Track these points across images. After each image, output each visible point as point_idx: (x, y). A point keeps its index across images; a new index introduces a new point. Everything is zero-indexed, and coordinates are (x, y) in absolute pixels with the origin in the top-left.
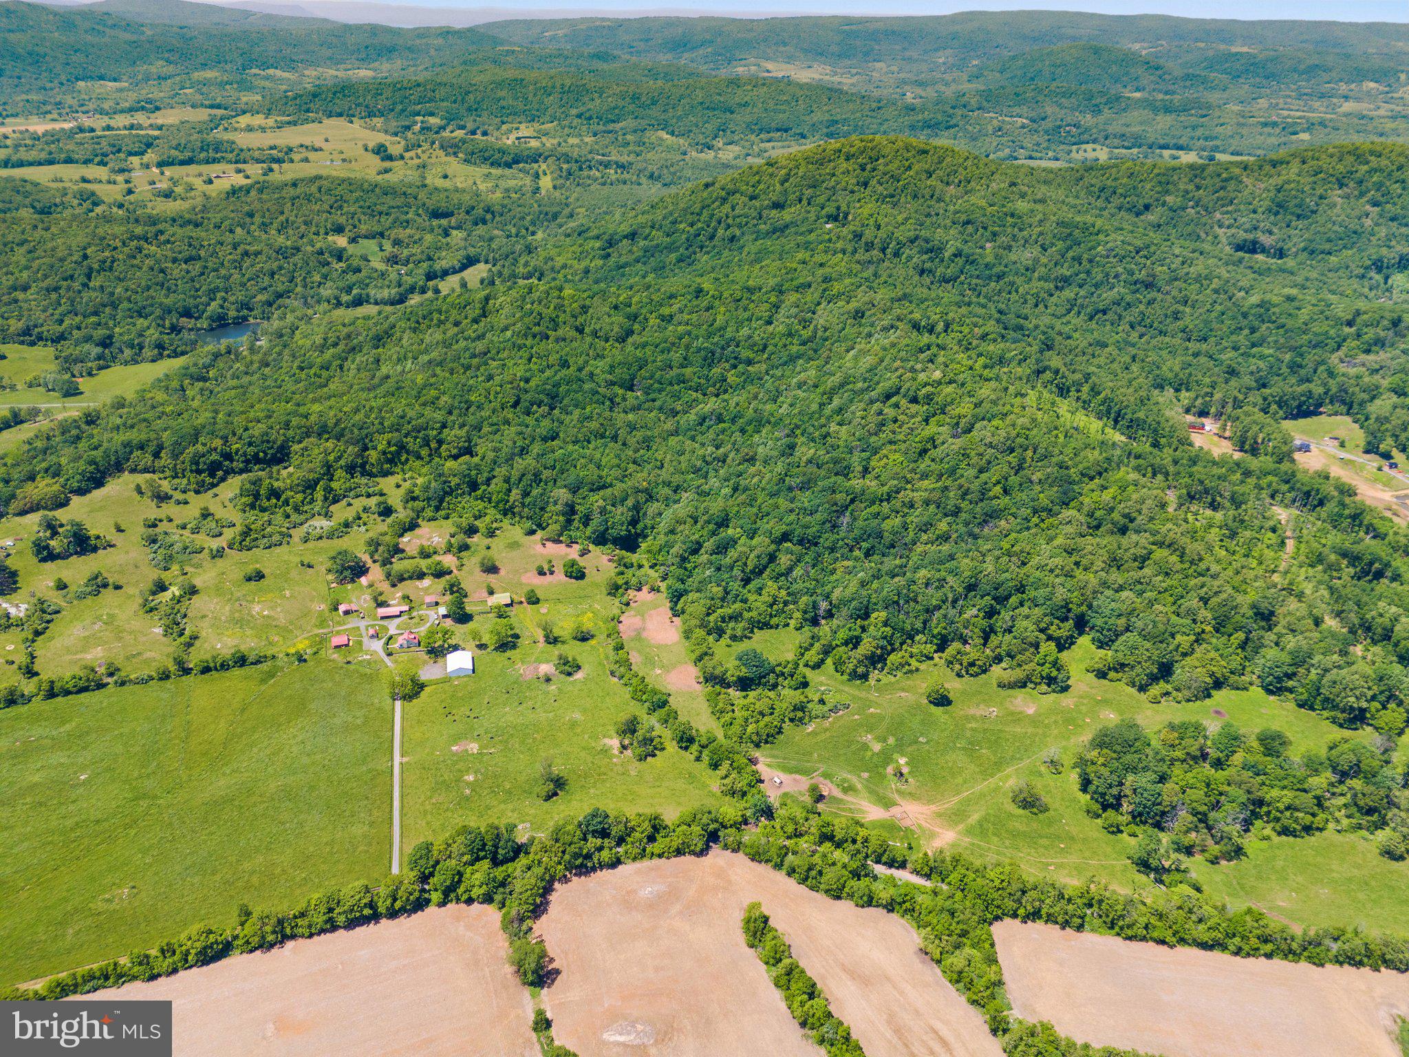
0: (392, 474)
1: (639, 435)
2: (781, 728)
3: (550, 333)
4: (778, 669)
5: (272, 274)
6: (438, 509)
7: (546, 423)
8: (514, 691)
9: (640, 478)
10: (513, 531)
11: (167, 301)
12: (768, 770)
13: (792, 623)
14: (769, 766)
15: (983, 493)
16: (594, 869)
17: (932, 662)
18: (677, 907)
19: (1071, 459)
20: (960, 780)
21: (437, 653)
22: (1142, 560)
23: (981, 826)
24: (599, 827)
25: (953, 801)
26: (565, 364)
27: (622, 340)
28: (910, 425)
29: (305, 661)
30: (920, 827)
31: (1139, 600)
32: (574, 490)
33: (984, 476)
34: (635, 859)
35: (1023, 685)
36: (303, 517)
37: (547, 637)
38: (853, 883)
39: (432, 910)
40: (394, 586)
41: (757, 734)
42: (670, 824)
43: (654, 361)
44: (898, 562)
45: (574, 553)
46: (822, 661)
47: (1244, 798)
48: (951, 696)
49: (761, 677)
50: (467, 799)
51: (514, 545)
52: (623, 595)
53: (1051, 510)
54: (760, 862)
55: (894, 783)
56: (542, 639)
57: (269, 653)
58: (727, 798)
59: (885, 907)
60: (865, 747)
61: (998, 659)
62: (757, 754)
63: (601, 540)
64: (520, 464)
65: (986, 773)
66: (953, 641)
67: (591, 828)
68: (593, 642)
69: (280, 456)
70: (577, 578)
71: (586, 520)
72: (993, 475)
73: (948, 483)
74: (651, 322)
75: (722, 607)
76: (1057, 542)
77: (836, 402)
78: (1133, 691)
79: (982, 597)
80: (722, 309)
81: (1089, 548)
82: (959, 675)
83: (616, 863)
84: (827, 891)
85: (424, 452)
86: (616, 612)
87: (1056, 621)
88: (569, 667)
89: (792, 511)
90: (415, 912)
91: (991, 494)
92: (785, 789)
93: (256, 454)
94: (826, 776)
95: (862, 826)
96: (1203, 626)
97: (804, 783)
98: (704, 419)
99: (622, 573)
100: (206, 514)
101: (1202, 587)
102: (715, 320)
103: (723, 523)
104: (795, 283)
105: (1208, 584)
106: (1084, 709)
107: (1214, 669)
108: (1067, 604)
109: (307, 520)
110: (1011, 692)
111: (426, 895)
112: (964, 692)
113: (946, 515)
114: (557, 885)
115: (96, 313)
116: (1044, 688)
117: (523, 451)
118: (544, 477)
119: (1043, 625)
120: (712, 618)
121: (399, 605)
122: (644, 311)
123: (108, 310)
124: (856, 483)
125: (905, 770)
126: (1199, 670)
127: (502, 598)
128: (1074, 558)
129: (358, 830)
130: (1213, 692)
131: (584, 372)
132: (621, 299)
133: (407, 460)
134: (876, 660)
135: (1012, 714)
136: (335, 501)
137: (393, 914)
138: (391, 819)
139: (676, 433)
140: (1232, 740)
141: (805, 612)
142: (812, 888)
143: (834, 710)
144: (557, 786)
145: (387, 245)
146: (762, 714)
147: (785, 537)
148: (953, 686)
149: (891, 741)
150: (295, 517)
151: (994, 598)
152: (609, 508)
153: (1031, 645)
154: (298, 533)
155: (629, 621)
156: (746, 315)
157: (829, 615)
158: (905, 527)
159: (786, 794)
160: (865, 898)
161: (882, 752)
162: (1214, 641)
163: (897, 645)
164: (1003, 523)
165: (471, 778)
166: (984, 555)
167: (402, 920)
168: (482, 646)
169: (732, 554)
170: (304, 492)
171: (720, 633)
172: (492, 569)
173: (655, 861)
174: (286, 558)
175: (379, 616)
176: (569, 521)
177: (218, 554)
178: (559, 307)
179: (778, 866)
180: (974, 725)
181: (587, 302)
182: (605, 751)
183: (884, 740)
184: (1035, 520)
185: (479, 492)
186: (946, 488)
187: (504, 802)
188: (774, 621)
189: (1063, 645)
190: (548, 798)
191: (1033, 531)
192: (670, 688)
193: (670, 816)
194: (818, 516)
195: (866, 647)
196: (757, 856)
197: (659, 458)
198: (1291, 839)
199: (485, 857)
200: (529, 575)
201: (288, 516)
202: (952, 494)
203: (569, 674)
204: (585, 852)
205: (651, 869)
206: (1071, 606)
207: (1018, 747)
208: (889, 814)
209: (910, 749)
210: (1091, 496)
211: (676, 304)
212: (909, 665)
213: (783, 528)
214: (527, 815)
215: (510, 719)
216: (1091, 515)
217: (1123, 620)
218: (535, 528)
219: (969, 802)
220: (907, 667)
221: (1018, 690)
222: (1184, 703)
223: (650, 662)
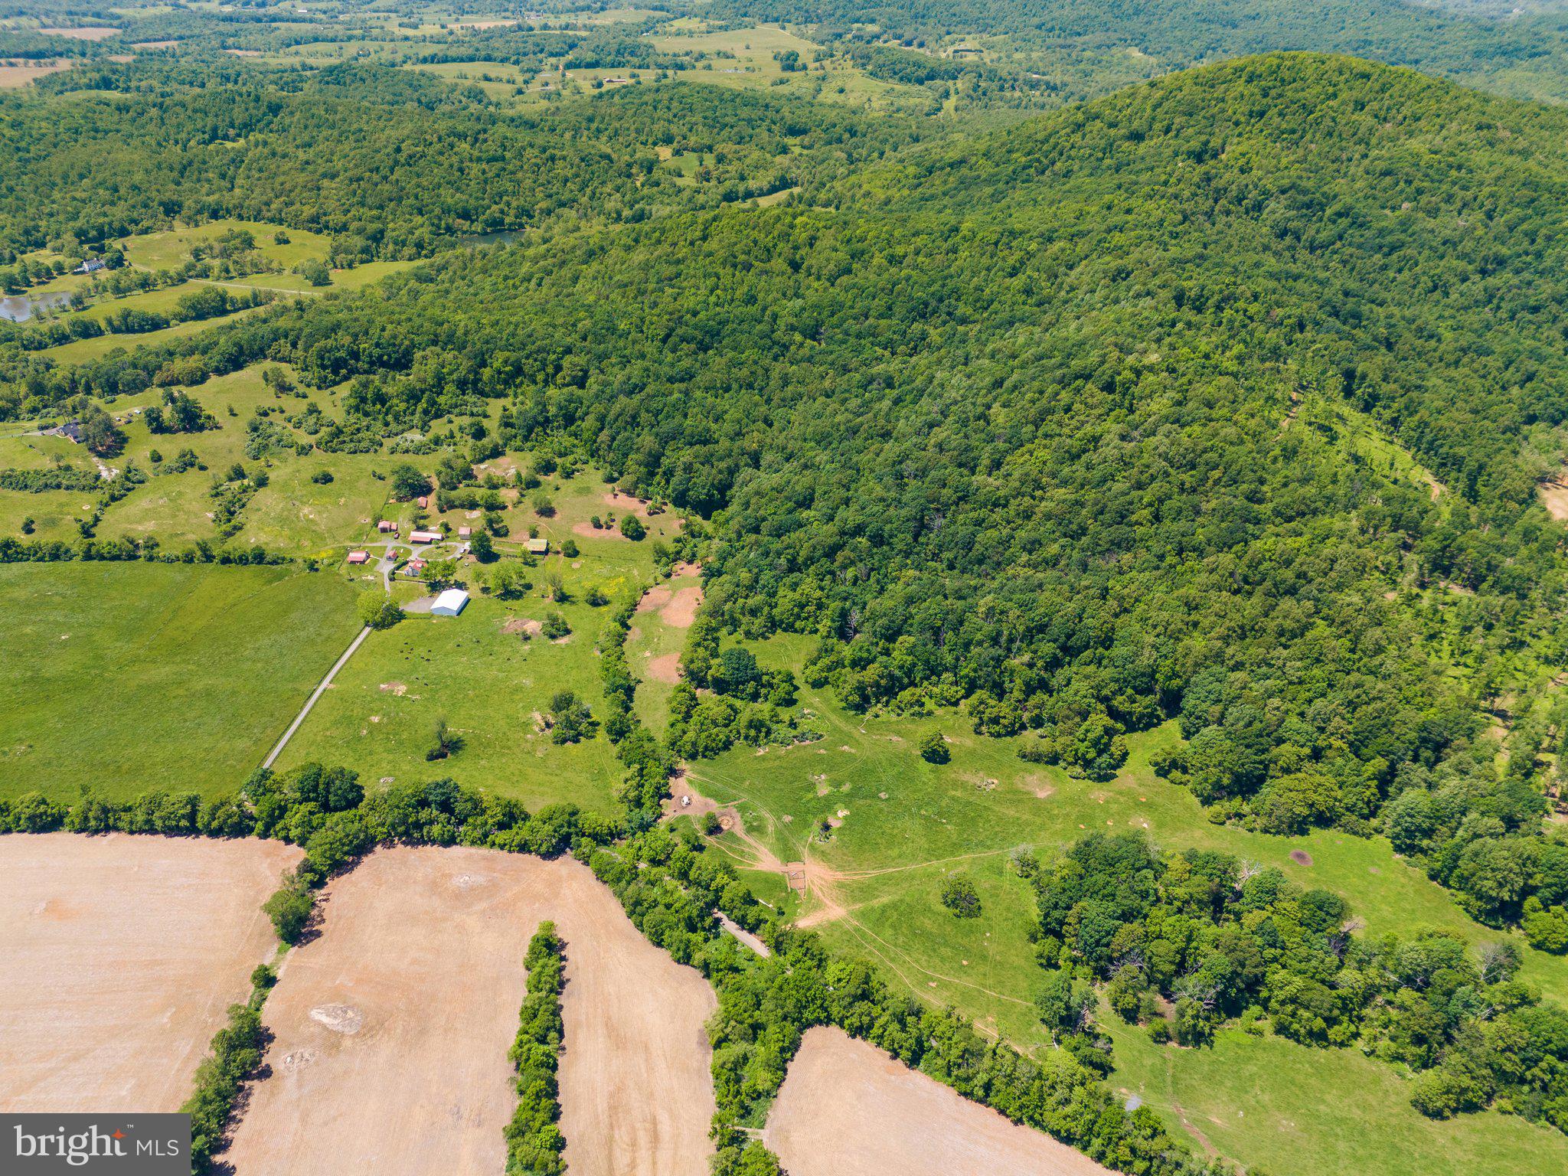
0: (506, 396)
3: (756, 264)
4: (765, 678)
5: (566, 181)
6: (526, 438)
7: (686, 363)
8: (485, 643)
10: (592, 476)
11: (449, 200)
12: (687, 786)
14: (690, 782)
15: (1124, 515)
16: (422, 842)
17: (954, 709)
18: (484, 905)
20: (894, 852)
21: (436, 587)
22: (1287, 636)
23: (883, 912)
24: (443, 798)
25: (870, 875)
26: (751, 300)
28: (1082, 418)
29: (317, 570)
30: (810, 893)
32: (668, 439)
34: (473, 843)
35: (1054, 760)
36: (401, 428)
37: (558, 593)
38: (679, 932)
39: (252, 839)
40: (442, 511)
41: (694, 744)
42: (531, 816)
43: (852, 307)
45: (642, 510)
46: (827, 681)
48: (952, 752)
49: (738, 683)
50: (360, 739)
51: (585, 491)
52: (667, 565)
53: (1202, 551)
55: (812, 835)
56: (552, 594)
57: (288, 556)
59: (701, 969)
60: (811, 787)
61: (1038, 722)
62: (683, 764)
63: (680, 501)
64: (623, 403)
65: (933, 853)
66: (981, 688)
68: (603, 609)
69: (403, 363)
70: (633, 538)
71: (669, 474)
74: (875, 261)
75: (745, 596)
78: (1197, 801)
80: (966, 253)
82: (978, 732)
83: (449, 841)
84: (651, 935)
85: (540, 377)
86: (651, 581)
87: (1130, 691)
88: (558, 630)
89: (883, 500)
90: (236, 837)
91: (1134, 518)
92: (686, 812)
93: (381, 356)
94: (742, 808)
95: (729, 872)
96: (1332, 740)
97: (715, 807)
98: (870, 383)
99: (683, 540)
100: (313, 410)
101: (1356, 686)
102: (950, 266)
103: (805, 502)
104: (1075, 229)
105: (1368, 685)
106: (1114, 807)
107: (1315, 797)
108: (1154, 672)
109: (403, 431)
110: (1031, 765)
111: (251, 823)
112: (972, 753)
113: (1065, 535)
114: (379, 848)
115: (381, 207)
116: (1078, 769)
117: (635, 389)
118: (642, 421)
119: (1105, 692)
120: (728, 607)
121: (436, 532)
123: (392, 204)
124: (977, 479)
125: (835, 824)
126: (1295, 795)
127: (539, 544)
129: (241, 744)
130: (1312, 829)
131: (767, 313)
133: (522, 383)
134: (889, 688)
135: (1016, 792)
136: (438, 415)
137: (214, 834)
138: (278, 741)
139: (831, 393)
140: (1269, 893)
141: (833, 621)
142: (636, 924)
143: (802, 737)
144: (448, 748)
145: (709, 160)
146: (715, 723)
147: (859, 530)
148: (963, 742)
149: (846, 788)
150: (394, 427)
151: (1064, 647)
152: (698, 465)
153: (1078, 712)
154: (389, 443)
155: (658, 594)
158: (1009, 541)
159: (682, 818)
160: (681, 953)
161: (826, 798)
162: (1339, 761)
163: (917, 679)
164: (1129, 555)
165: (375, 719)
167: (221, 843)
168: (485, 590)
169: (791, 538)
170: (407, 401)
171: (736, 626)
172: (547, 512)
173: (495, 852)
174: (364, 465)
175: (411, 539)
176: (652, 474)
177: (304, 451)
178: (785, 236)
179: (617, 893)
180: (958, 794)
182: (526, 726)
183: (837, 784)
185: (573, 428)
187: (389, 751)
189: (1134, 724)
190: (433, 757)
192: (646, 676)
193: (536, 805)
194: (906, 512)
195: (871, 673)
196: (601, 875)
198: (1290, 1042)
199: (315, 800)
200: (584, 525)
201: (387, 424)
202: (1084, 512)
203: (553, 637)
204: (412, 820)
205: (485, 858)
206: (1157, 676)
207: (996, 833)
208: (785, 869)
209: (861, 802)
210: (1267, 542)
211: (919, 241)
212: (922, 705)
213: (860, 519)
214: (400, 769)
215: (459, 669)
216: (1254, 565)
217: (1219, 708)
218: (616, 475)
219: (887, 880)
220: (916, 708)
221: (1042, 766)
222: (1257, 833)
223: (646, 642)
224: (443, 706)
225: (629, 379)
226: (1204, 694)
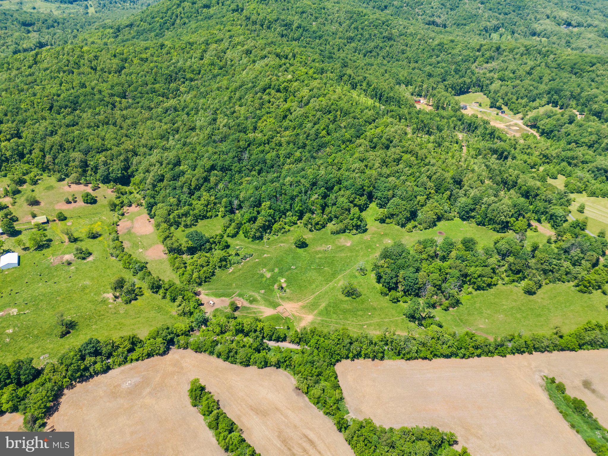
1: (129, 122)
2: (214, 272)
3: (75, 70)
4: (211, 240)
7: (70, 118)
8: (46, 273)
9: (128, 144)
10: (49, 180)
12: (207, 297)
13: (220, 214)
14: (207, 295)
15: (317, 134)
16: (92, 376)
17: (296, 226)
18: (148, 390)
19: (359, 115)
20: (314, 286)
22: (398, 161)
23: (326, 309)
24: (92, 350)
25: (311, 298)
27: (119, 71)
28: (277, 103)
30: (293, 315)
31: (398, 181)
32: (86, 152)
33: (316, 127)
34: (120, 365)
35: (344, 231)
37: (70, 238)
38: (257, 355)
41: (199, 278)
42: (143, 339)
43: (137, 82)
44: (275, 175)
45: (89, 189)
46: (237, 233)
47: (458, 274)
48: (307, 242)
49: (201, 246)
51: (50, 188)
52: (119, 210)
53: (351, 141)
54: (201, 352)
55: (278, 293)
56: (67, 240)
58: (181, 318)
59: (275, 366)
60: (262, 276)
61: (330, 220)
62: (199, 289)
63: (106, 180)
64: (50, 140)
65: (327, 281)
66: (306, 213)
67: (87, 351)
68: (100, 239)
70: (91, 203)
71: (96, 169)
72: (322, 125)
73: (299, 131)
74: (135, 62)
75: (177, 209)
76: (355, 156)
77: (238, 94)
78: (398, 227)
79: (320, 188)
80: (175, 54)
81: (372, 157)
82: (311, 231)
83: (107, 369)
84: (241, 363)
86: (116, 219)
87: (358, 197)
88: (84, 255)
89: (215, 153)
91: (321, 135)
92: (216, 307)
94: (240, 295)
95: (260, 321)
96: (430, 191)
97: (227, 301)
98: (167, 111)
99: (119, 198)
101: (428, 171)
103: (178, 163)
104: (215, 39)
105: (431, 169)
106: (375, 240)
107: (437, 211)
108: (363, 187)
110: (338, 236)
112: (314, 239)
113: (299, 148)
114: (65, 391)
116: (354, 231)
117: (53, 133)
118: (66, 147)
119: (351, 199)
120: (171, 217)
122: (130, 57)
124: (251, 136)
125: (284, 285)
126: (430, 212)
127: (41, 219)
128: (365, 163)
130: (437, 223)
131: (95, 90)
132: (117, 51)
134: (267, 228)
135: (340, 247)
139: (151, 118)
140: (450, 245)
141: (226, 207)
142: (232, 363)
143: (245, 258)
144: (69, 328)
146: (202, 266)
147: (213, 168)
148: (308, 236)
149: (277, 270)
151: (326, 188)
152: (109, 161)
153: (346, 210)
155: (124, 224)
156: (189, 55)
157: (240, 207)
158: (278, 156)
159: (217, 310)
160: (263, 363)
161: (272, 277)
162: (436, 197)
163: (277, 219)
164: (328, 149)
165: (10, 331)
166: (319, 167)
168: (25, 249)
169: (182, 179)
171: (178, 224)
172: (35, 203)
173: (135, 364)
176: (85, 171)
178: (81, 57)
179: (212, 353)
180: (320, 256)
181: (98, 54)
182: (104, 301)
183: (273, 270)
184: (343, 146)
185: (25, 159)
186: (298, 134)
187: (32, 343)
188: (209, 214)
189: (363, 208)
190: (63, 335)
191: (343, 151)
192: (148, 259)
193: (143, 334)
194: (230, 155)
195: (260, 221)
196: (198, 350)
197: (141, 132)
198: (482, 291)
199: (11, 383)
200: (59, 204)
202: (301, 137)
203: (84, 259)
204: (82, 367)
205: (131, 369)
206: (364, 188)
207: (343, 264)
208: (276, 311)
209: (286, 273)
210: (370, 132)
211: (149, 52)
212: (284, 228)
213: (211, 163)
214: (48, 349)
215: (41, 290)
216: (371, 141)
217: (391, 192)
218: (63, 177)
219: (319, 297)
220: (283, 230)
221: (341, 234)
222: (423, 230)
223: (136, 245)
224: (48, 310)
225: (47, 128)
226: (383, 189)
